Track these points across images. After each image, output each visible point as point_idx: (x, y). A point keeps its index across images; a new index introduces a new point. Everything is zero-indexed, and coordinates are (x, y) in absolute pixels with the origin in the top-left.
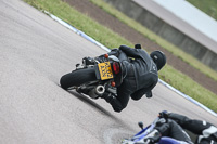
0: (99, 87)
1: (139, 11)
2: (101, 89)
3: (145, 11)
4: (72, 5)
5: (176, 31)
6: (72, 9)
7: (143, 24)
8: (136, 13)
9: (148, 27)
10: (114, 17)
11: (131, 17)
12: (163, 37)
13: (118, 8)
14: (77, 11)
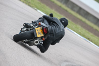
0: (36, 41)
1: (78, 8)
2: (37, 42)
3: (80, 8)
4: (47, 5)
5: (95, 18)
6: (47, 7)
7: (80, 14)
8: (76, 9)
9: (82, 16)
10: (66, 11)
11: (74, 11)
12: (89, 20)
13: (68, 7)
14: (49, 8)
